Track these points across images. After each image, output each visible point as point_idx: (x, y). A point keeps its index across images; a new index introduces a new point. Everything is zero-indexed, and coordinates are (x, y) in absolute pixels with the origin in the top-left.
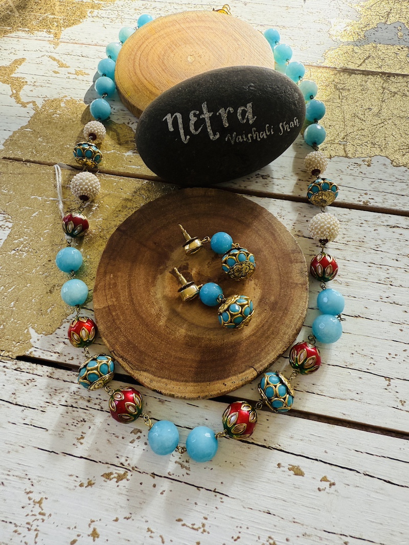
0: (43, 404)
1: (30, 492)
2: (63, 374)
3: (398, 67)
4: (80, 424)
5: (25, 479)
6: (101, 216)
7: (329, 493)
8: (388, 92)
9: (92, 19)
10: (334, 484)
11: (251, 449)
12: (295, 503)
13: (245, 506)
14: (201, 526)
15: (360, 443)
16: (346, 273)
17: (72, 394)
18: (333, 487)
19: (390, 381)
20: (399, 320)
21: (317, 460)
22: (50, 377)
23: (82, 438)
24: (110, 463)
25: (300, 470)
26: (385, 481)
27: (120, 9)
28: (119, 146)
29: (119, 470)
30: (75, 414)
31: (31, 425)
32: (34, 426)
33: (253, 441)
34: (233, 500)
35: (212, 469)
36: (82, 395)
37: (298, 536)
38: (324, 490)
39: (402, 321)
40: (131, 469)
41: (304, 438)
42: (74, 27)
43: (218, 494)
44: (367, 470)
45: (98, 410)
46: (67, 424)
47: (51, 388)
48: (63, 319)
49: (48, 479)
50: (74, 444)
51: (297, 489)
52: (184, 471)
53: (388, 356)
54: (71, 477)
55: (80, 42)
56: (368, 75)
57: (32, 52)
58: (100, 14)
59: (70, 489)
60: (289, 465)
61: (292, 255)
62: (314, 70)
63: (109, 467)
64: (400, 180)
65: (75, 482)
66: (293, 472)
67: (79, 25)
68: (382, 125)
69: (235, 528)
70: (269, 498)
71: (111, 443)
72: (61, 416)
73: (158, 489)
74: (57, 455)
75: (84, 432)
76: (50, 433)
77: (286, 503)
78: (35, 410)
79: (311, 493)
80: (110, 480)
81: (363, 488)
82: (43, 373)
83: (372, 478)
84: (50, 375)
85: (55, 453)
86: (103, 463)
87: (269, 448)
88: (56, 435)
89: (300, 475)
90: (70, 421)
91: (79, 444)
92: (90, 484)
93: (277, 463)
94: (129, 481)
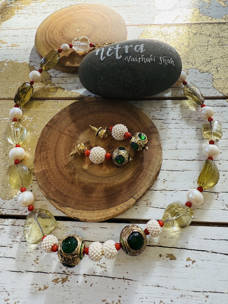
0: (10, 243)
1: (8, 300)
2: (21, 222)
3: (195, 19)
4: (35, 251)
5: (4, 292)
6: (35, 125)
7: (192, 268)
8: (192, 33)
9: (18, 15)
10: (195, 261)
12: (173, 277)
13: (143, 285)
14: (118, 302)
15: (207, 234)
16: (183, 136)
18: (194, 263)
19: (218, 194)
21: (182, 248)
22: (14, 225)
23: (38, 259)
24: (56, 272)
25: (173, 256)
26: (224, 254)
27: (34, 8)
28: (41, 83)
29: (63, 276)
31: (4, 257)
32: (6, 257)
34: (134, 282)
35: (120, 265)
37: (178, 298)
38: (189, 266)
40: (70, 274)
41: (173, 236)
42: (8, 21)
43: (126, 280)
44: (213, 249)
46: (27, 252)
47: (15, 232)
49: (18, 289)
50: (33, 265)
51: (174, 268)
52: (103, 269)
54: (33, 285)
55: (12, 28)
56: (179, 26)
58: (22, 12)
59: (33, 293)
60: (166, 254)
61: (150, 130)
62: (149, 27)
63: (56, 275)
64: (206, 80)
65: (36, 288)
66: (169, 258)
67: (10, 19)
68: (191, 51)
69: (139, 299)
70: (157, 277)
71: (56, 260)
72: (23, 248)
73: (89, 283)
74: (22, 273)
75: (38, 255)
76: (17, 260)
77: (168, 278)
78: (6, 247)
79: (182, 269)
80: (58, 283)
81: (212, 261)
82: (9, 223)
83: (216, 254)
84: (14, 224)
85: (21, 272)
86: (52, 273)
87: (153, 246)
88: (20, 261)
89: (173, 259)
90: (29, 251)
91: (36, 263)
92: (45, 288)
93: (159, 255)
94: (69, 282)
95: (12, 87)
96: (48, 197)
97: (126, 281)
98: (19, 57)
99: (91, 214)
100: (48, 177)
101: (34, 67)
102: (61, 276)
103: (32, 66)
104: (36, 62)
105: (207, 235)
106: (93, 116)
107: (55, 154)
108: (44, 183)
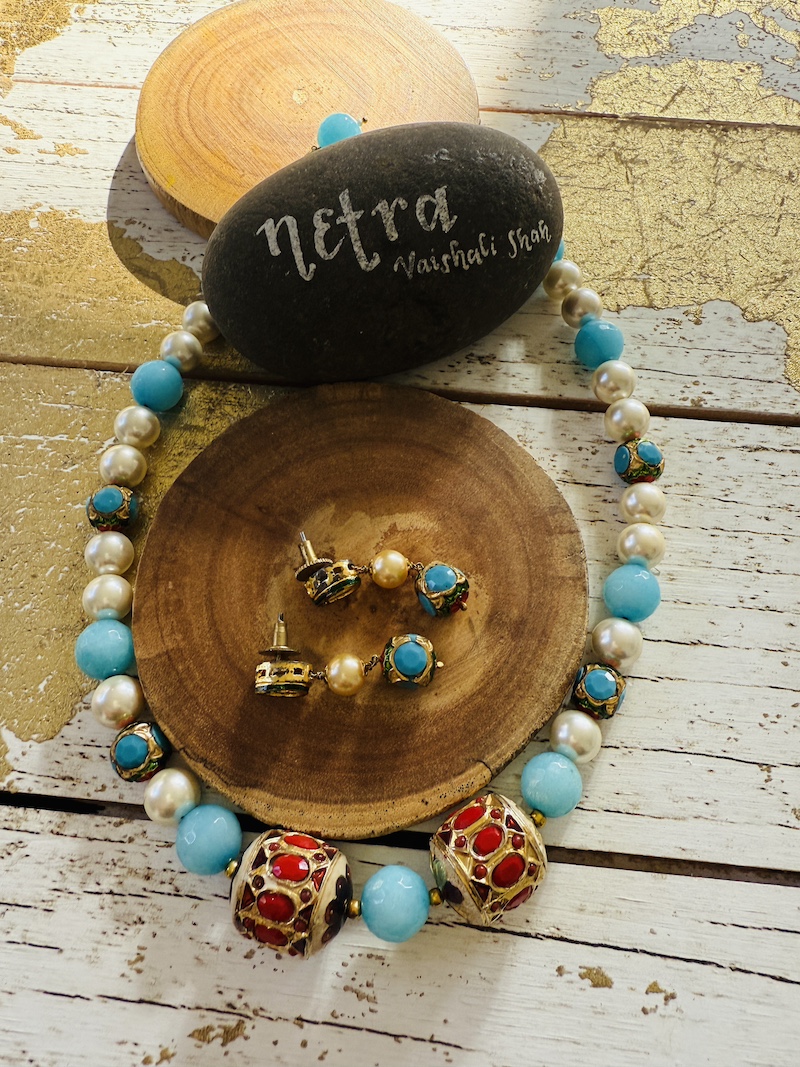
0: (46, 895)
2: (86, 823)
3: (742, 108)
4: (132, 929)
7: (664, 1016)
8: (726, 163)
9: (82, 26)
10: (672, 997)
11: (501, 943)
12: (598, 1046)
13: (498, 1064)
15: (719, 906)
16: (667, 554)
17: (109, 867)
18: (671, 1002)
19: (769, 771)
20: (779, 642)
21: (635, 951)
22: (58, 834)
23: (141, 958)
24: (204, 1006)
25: (602, 975)
26: (773, 977)
29: (227, 1020)
30: (120, 908)
31: (25, 943)
32: (29, 944)
33: (504, 927)
34: (470, 1053)
35: (421, 995)
36: (132, 866)
38: (655, 1010)
39: (785, 644)
40: (251, 1014)
41: (607, 908)
42: (44, 45)
43: (440, 1045)
44: (737, 959)
45: (169, 894)
46: (105, 933)
47: (62, 858)
48: (77, 703)
49: (71, 1055)
50: (123, 975)
51: (601, 1016)
52: (365, 1005)
53: (763, 720)
54: (122, 1046)
55: (60, 79)
56: (683, 128)
58: (99, 12)
60: (580, 967)
61: (550, 518)
62: (571, 122)
63: (203, 1017)
64: (763, 348)
65: (133, 1056)
66: (590, 982)
67: (53, 41)
68: (719, 234)
71: (203, 963)
72: (90, 916)
73: (313, 1050)
74: (88, 1002)
75: (142, 945)
76: (68, 956)
77: (580, 1047)
78: (29, 909)
79: (628, 1021)
80: (209, 1042)
81: (731, 998)
82: (42, 826)
83: (747, 975)
84: (58, 830)
85: (83, 998)
86: (189, 1009)
87: (536, 937)
88: (80, 959)
89: (604, 986)
90: (110, 927)
91: (134, 972)
92: (165, 1056)
93: (556, 967)
94: (249, 1041)
95: (58, 315)
96: (183, 749)
97: (441, 1048)
98: (82, 197)
99: (334, 817)
100: (183, 676)
101: (141, 243)
102: (221, 1019)
103: (135, 240)
104: (148, 223)
105: (721, 909)
106: (346, 455)
107: (210, 593)
108: (169, 699)
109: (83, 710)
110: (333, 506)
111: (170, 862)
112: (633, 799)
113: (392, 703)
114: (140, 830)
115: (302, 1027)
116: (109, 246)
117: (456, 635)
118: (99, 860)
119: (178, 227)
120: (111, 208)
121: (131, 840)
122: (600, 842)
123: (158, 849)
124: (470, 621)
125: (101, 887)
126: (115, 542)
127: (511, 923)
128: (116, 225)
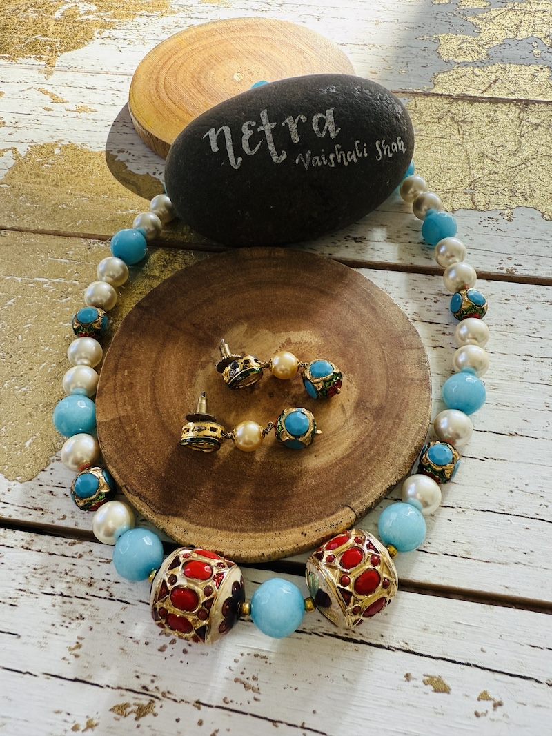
0: (13, 593)
2: (48, 543)
3: (538, 92)
4: (75, 623)
7: (493, 720)
8: (528, 124)
9: (101, 41)
10: (500, 704)
11: (360, 651)
15: (537, 633)
17: (62, 575)
18: (499, 708)
21: (469, 665)
22: (27, 549)
23: (79, 646)
24: (124, 687)
25: (442, 682)
27: (141, 28)
29: (140, 699)
30: (68, 607)
33: (363, 639)
35: (296, 689)
36: (79, 575)
38: (485, 714)
40: (160, 696)
41: (446, 629)
42: (75, 51)
43: (310, 731)
45: (105, 598)
46: (53, 625)
47: (28, 567)
48: (52, 456)
49: (18, 719)
50: (64, 659)
51: (441, 716)
52: (250, 695)
54: (58, 715)
55: (84, 70)
56: (497, 104)
57: (14, 84)
58: (113, 34)
60: (424, 675)
61: (403, 338)
62: (420, 98)
63: (123, 695)
65: (66, 724)
66: (432, 688)
67: (82, 49)
68: (524, 166)
71: (126, 653)
72: (44, 611)
73: (208, 728)
74: (34, 677)
75: (80, 636)
76: (24, 641)
79: (464, 722)
80: (125, 716)
81: (548, 708)
82: (15, 542)
84: (28, 546)
85: (31, 674)
86: (112, 688)
87: (389, 649)
88: (33, 644)
89: (443, 692)
90: (58, 620)
91: (73, 657)
92: (90, 726)
93: (405, 674)
94: (157, 717)
95: (67, 205)
96: (125, 486)
97: (310, 733)
98: (91, 137)
99: (234, 541)
100: (130, 434)
101: (127, 164)
102: (136, 698)
103: (122, 162)
104: (132, 152)
105: (538, 636)
106: (258, 293)
107: (154, 379)
108: (117, 450)
109: (56, 462)
110: (246, 325)
111: (108, 574)
112: (466, 547)
113: (282, 461)
114: (87, 549)
115: (199, 709)
116: (105, 164)
117: (332, 415)
118: (55, 570)
119: (152, 154)
120: (109, 143)
121: (80, 556)
122: (440, 578)
123: (100, 564)
124: (343, 406)
125: (54, 590)
126: (90, 344)
127: (369, 636)
128: (111, 153)
